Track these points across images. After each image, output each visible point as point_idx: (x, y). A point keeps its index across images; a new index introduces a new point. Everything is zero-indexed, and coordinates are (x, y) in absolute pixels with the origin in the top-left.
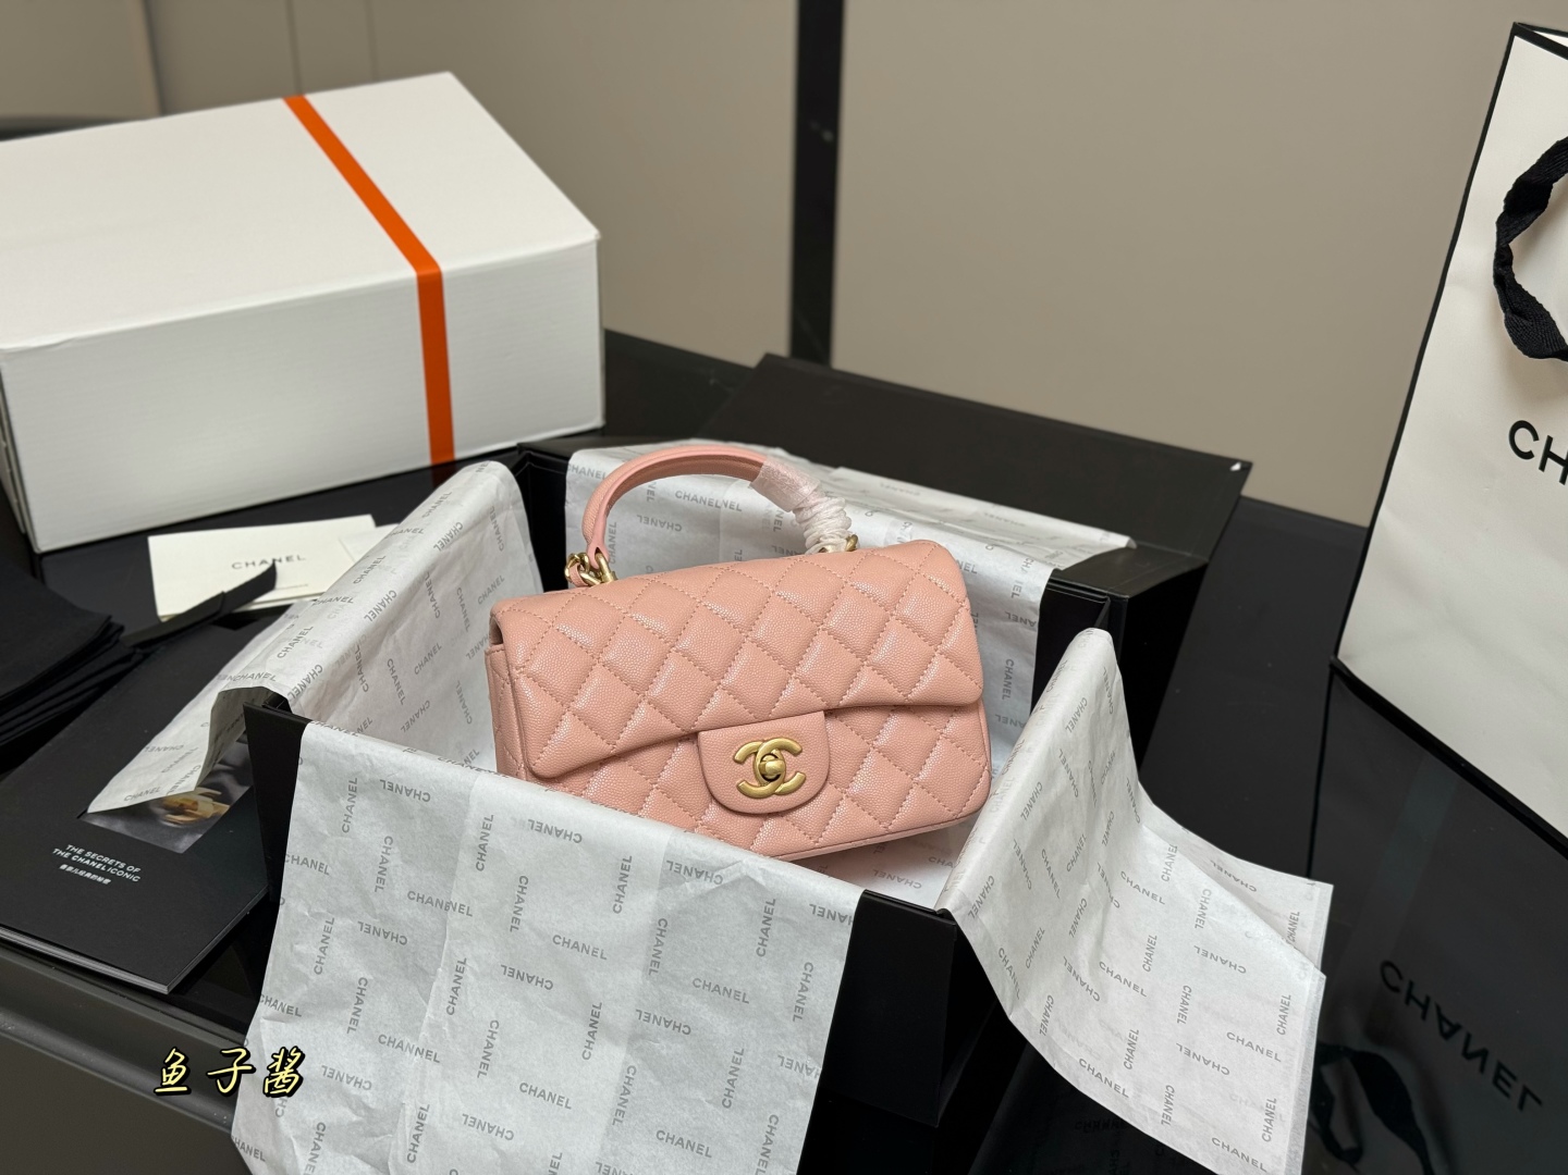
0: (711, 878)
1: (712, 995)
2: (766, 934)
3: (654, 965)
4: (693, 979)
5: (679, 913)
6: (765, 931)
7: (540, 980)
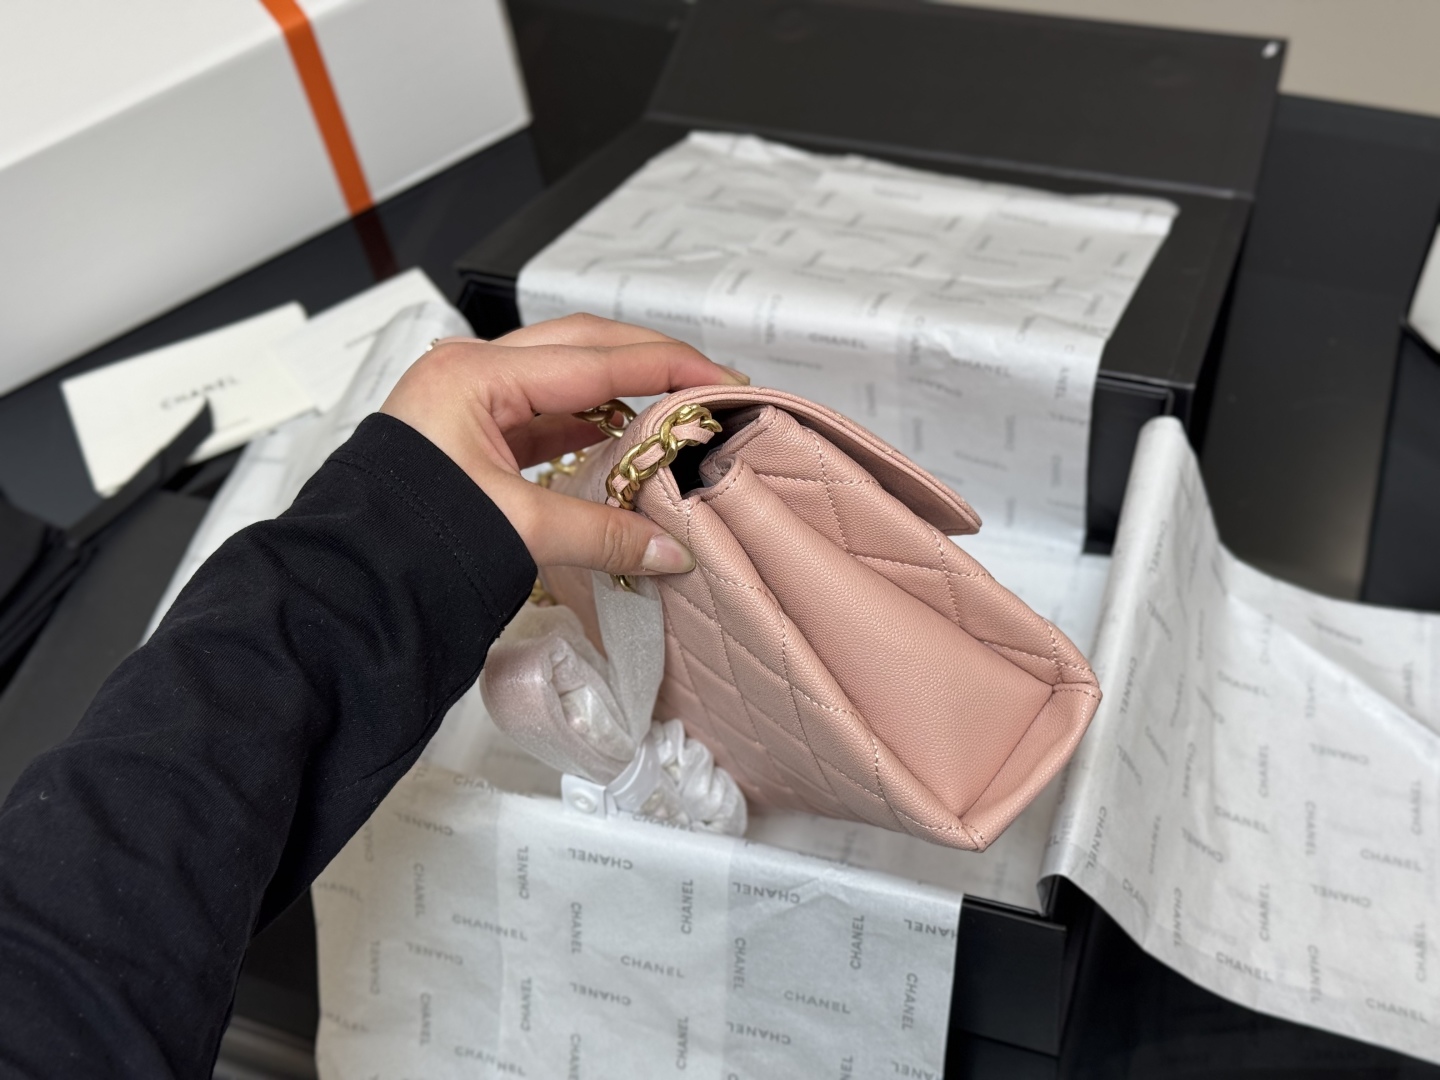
0: (786, 897)
3: (738, 981)
4: (782, 992)
5: (756, 932)
6: (857, 945)
7: (615, 996)
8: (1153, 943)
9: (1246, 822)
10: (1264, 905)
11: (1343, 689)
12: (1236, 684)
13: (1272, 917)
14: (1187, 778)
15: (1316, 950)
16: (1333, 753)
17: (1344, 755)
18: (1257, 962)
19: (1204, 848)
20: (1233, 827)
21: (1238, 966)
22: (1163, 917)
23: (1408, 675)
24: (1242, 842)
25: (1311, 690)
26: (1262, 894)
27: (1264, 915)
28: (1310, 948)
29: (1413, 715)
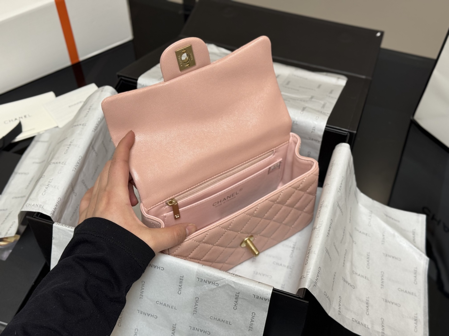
1: (217, 322)
2: (237, 303)
3: (195, 311)
4: (210, 317)
5: (203, 295)
7: (152, 315)
8: (331, 314)
9: (362, 276)
10: (367, 303)
11: (394, 236)
12: (360, 232)
13: (370, 308)
14: (344, 261)
15: (383, 320)
16: (390, 256)
17: (393, 257)
18: (365, 322)
19: (349, 284)
20: (358, 278)
21: (359, 323)
22: (335, 305)
23: (414, 233)
24: (360, 283)
25: (383, 235)
26: (367, 300)
27: (367, 307)
28: (381, 318)
29: (415, 246)
